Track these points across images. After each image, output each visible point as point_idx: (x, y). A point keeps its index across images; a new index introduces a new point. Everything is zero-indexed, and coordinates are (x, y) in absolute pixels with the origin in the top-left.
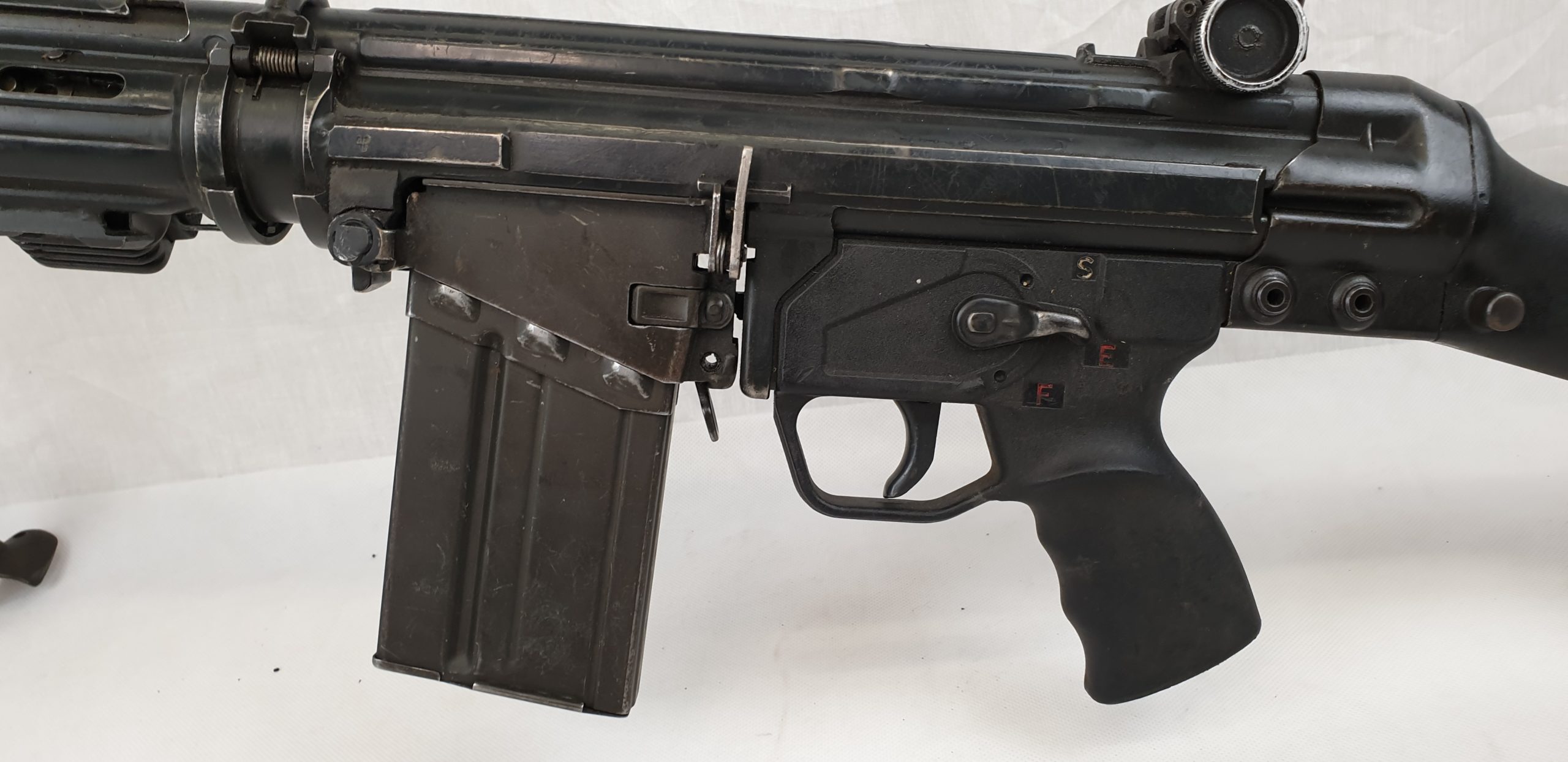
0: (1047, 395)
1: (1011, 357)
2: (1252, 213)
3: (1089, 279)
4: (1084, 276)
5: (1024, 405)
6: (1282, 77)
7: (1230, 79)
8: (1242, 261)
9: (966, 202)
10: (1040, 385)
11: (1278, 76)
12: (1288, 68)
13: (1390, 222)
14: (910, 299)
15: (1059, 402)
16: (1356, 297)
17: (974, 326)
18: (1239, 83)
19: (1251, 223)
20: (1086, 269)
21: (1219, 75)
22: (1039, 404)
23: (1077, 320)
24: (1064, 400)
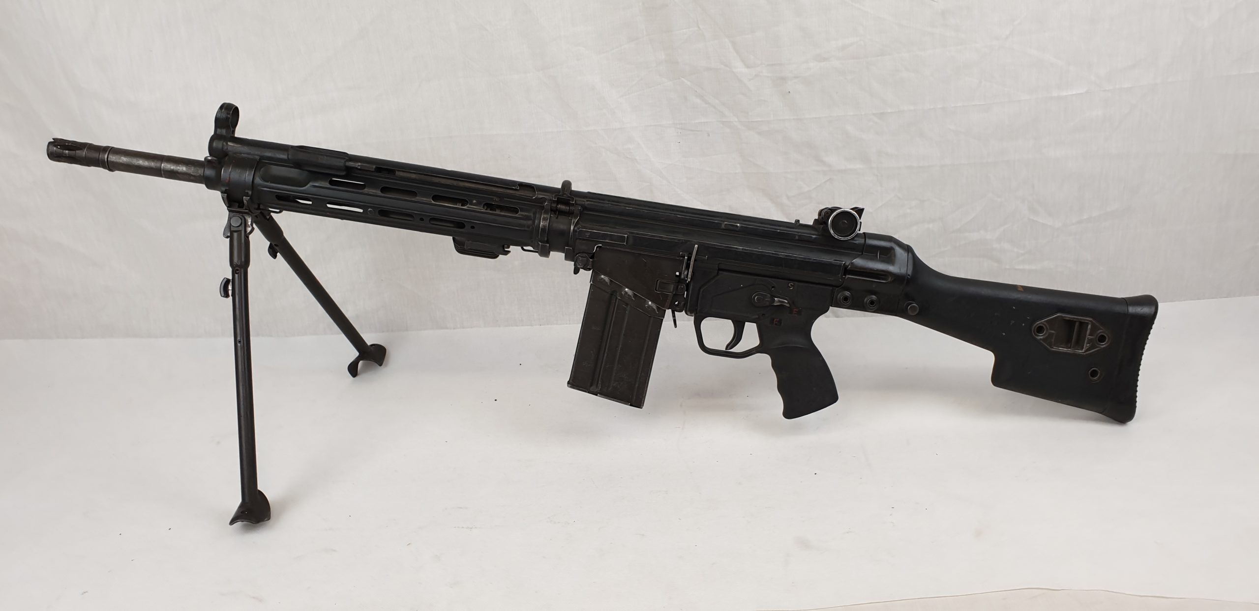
0: (777, 322)
1: (767, 311)
2: (840, 274)
3: (792, 289)
5: (770, 325)
6: (852, 235)
7: (836, 236)
8: (837, 288)
10: (775, 319)
12: (854, 233)
13: (881, 280)
14: (739, 290)
15: (780, 325)
16: (871, 302)
17: (757, 300)
18: (839, 237)
19: (840, 277)
20: (791, 287)
21: (833, 234)
22: (774, 324)
23: (786, 301)
24: (782, 324)
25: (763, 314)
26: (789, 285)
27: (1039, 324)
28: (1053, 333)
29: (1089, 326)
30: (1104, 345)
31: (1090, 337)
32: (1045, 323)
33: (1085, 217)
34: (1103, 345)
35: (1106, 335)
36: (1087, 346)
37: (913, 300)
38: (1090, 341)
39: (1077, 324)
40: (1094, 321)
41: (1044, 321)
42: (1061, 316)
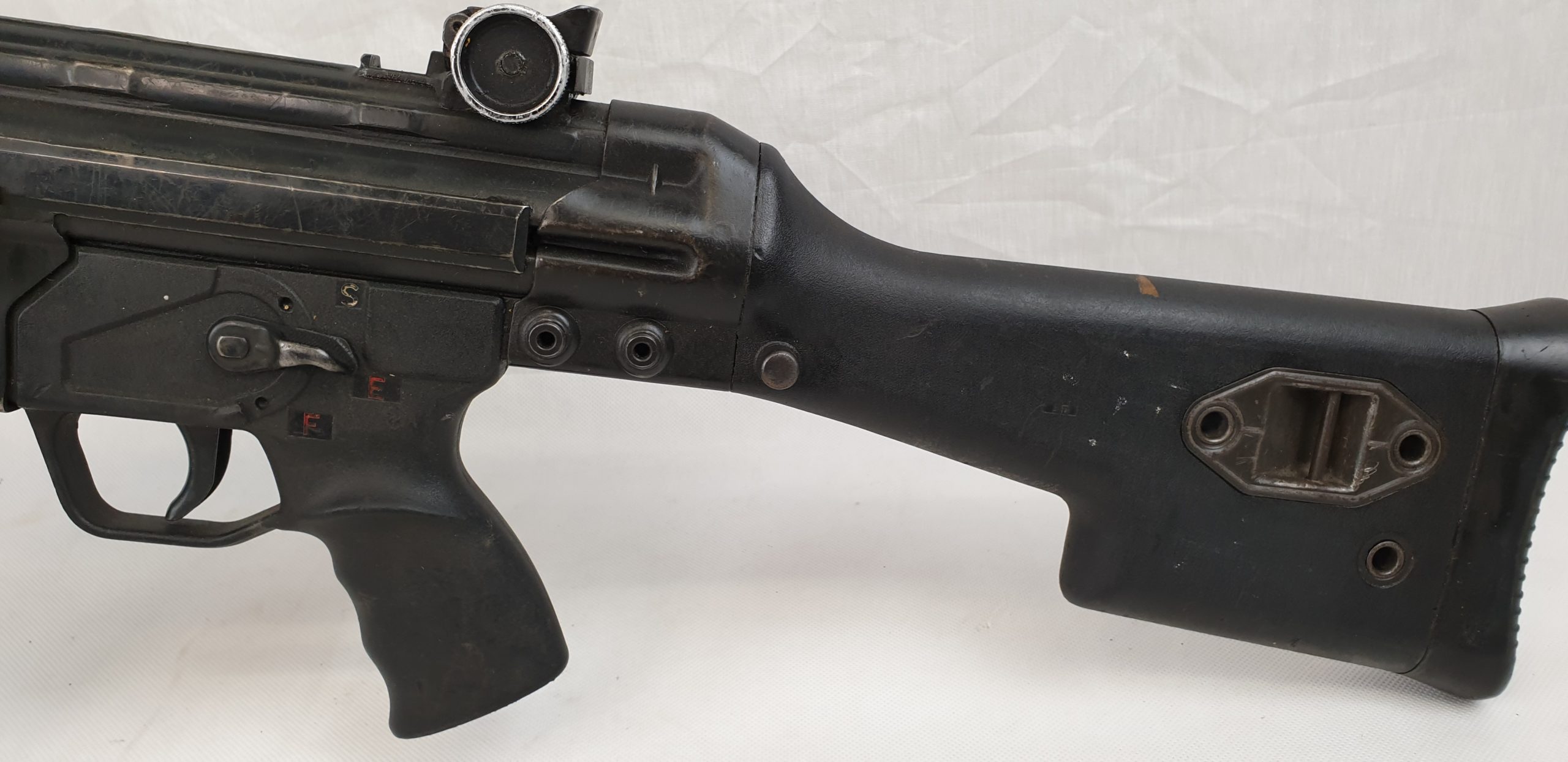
0: (315, 426)
1: (272, 384)
2: (512, 252)
3: (356, 306)
4: (349, 304)
5: (291, 435)
6: (540, 110)
7: (483, 108)
8: (521, 298)
9: (199, 219)
10: (307, 415)
11: (536, 109)
12: (547, 100)
13: (666, 271)
14: (160, 316)
15: (328, 435)
16: (635, 345)
17: (222, 350)
18: (493, 113)
19: (511, 263)
20: (350, 296)
21: (471, 103)
22: (306, 434)
23: (323, 353)
24: (334, 432)
25: (260, 400)
26: (344, 292)
27: (1211, 405)
28: (1257, 436)
29: (1373, 410)
30: (1419, 467)
31: (1374, 444)
32: (1232, 404)
33: (1331, 82)
34: (1415, 467)
35: (1425, 438)
36: (1364, 473)
37: (785, 335)
38: (1373, 457)
39: (1332, 403)
40: (1389, 393)
41: (1227, 397)
42: (1283, 379)
